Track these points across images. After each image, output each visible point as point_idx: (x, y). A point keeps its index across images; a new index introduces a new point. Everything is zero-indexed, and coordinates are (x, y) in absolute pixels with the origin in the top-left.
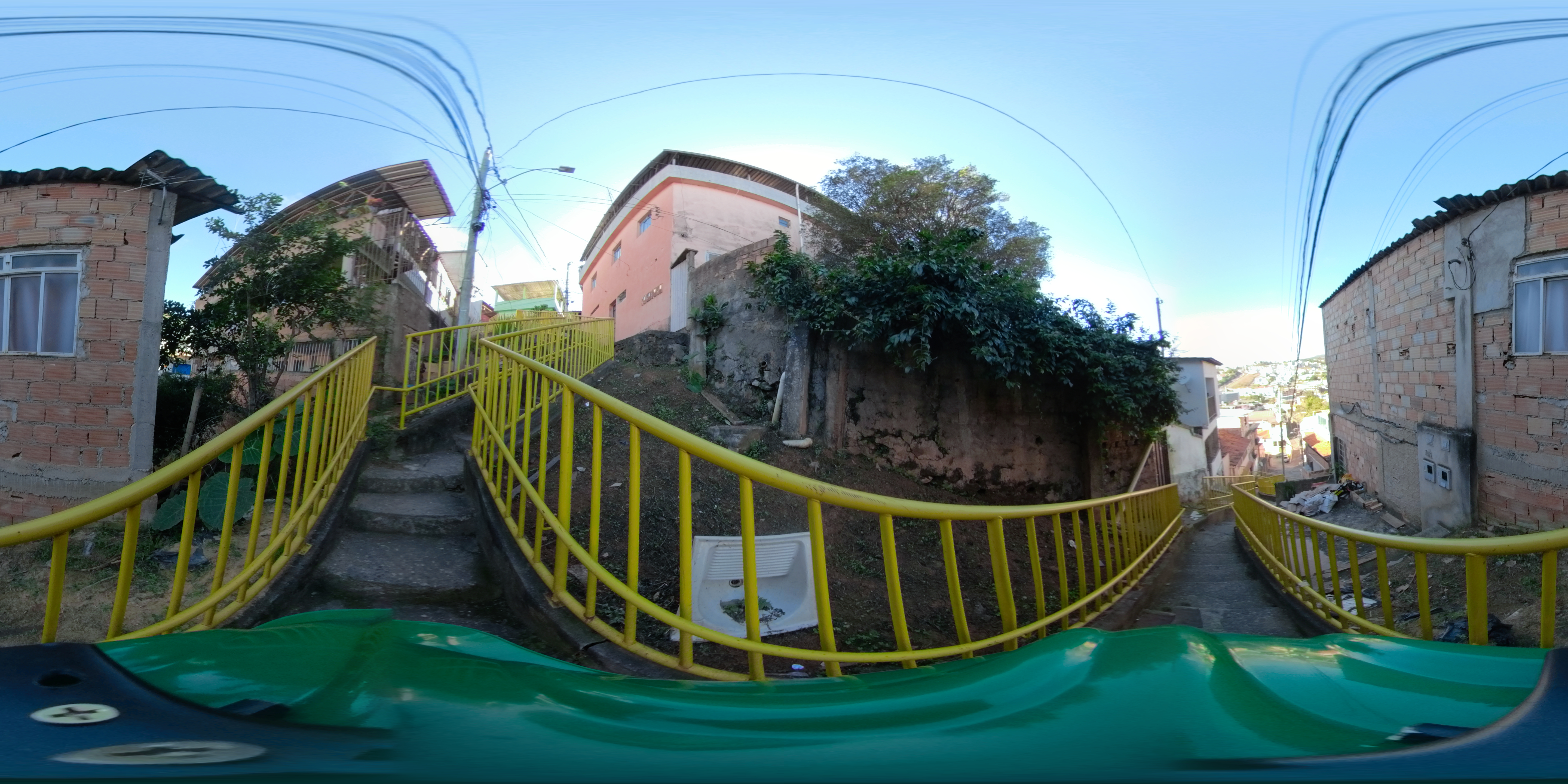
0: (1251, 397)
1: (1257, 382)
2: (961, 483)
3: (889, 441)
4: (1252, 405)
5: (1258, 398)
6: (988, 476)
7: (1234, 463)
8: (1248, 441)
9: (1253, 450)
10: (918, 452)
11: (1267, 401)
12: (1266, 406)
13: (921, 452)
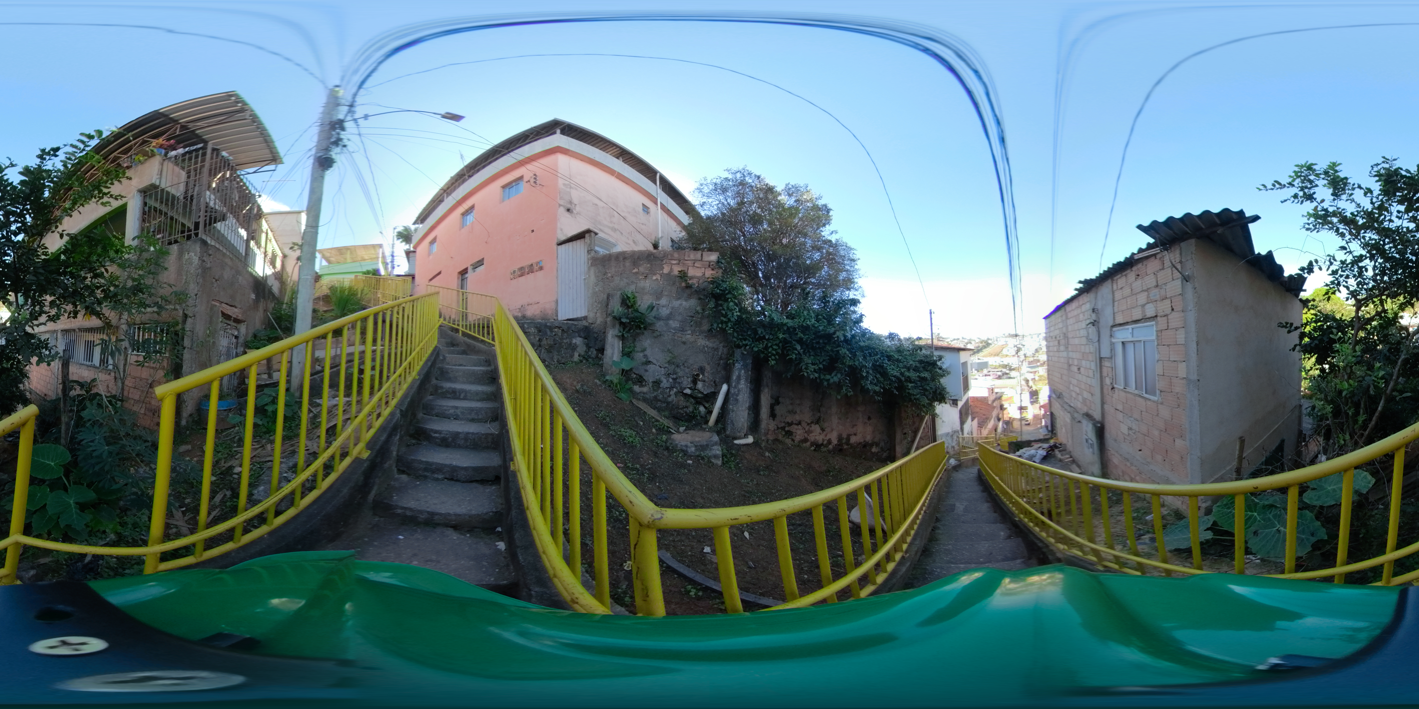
0: (1000, 366)
1: (1005, 352)
2: (831, 447)
3: (793, 428)
4: (1000, 373)
5: (1005, 366)
6: (844, 441)
7: (981, 425)
8: (994, 407)
9: (998, 414)
10: (809, 432)
11: (1014, 369)
12: (1013, 374)
13: (812, 432)
